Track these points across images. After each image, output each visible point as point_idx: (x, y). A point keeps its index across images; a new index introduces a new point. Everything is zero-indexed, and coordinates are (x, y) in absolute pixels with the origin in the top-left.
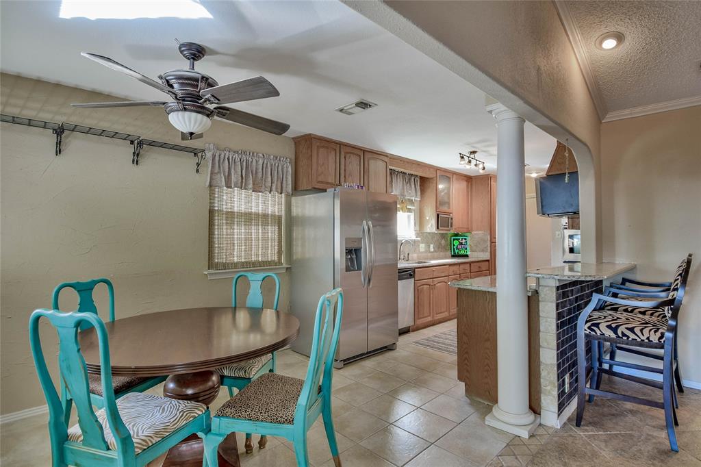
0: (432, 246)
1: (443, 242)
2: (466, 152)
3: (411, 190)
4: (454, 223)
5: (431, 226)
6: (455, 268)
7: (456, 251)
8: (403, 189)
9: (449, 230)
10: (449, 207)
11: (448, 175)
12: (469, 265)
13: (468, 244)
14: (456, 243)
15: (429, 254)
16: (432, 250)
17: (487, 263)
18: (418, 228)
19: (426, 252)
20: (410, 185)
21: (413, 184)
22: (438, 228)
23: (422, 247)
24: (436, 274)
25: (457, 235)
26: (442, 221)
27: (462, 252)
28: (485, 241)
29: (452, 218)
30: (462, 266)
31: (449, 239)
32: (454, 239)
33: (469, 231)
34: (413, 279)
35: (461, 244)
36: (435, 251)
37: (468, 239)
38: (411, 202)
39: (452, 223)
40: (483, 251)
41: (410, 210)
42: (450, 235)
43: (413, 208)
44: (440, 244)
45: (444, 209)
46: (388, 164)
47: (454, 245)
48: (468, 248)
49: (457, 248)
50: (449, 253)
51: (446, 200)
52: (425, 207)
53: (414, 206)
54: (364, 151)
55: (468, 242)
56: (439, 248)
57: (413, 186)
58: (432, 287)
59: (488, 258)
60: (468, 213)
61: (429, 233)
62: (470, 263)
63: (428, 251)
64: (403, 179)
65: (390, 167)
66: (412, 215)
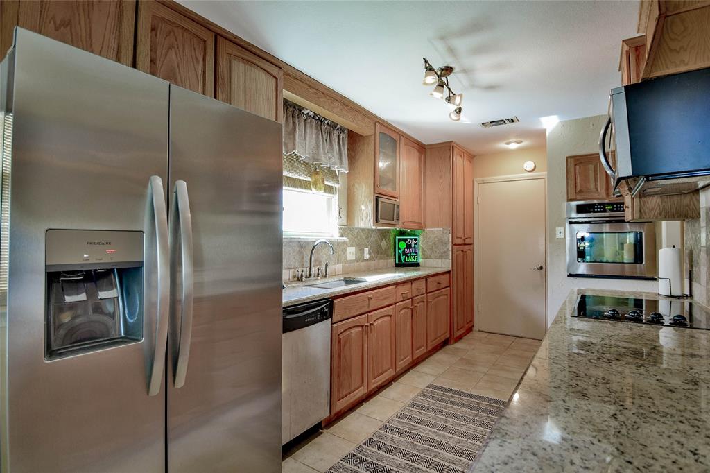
0: (366, 250)
1: (384, 244)
2: (437, 66)
3: (332, 152)
4: (401, 214)
5: (365, 218)
6: (405, 289)
7: (403, 258)
8: (318, 146)
9: (394, 225)
10: (394, 189)
11: (393, 136)
12: (424, 281)
13: (420, 248)
14: (403, 245)
15: (362, 264)
16: (367, 256)
17: (448, 275)
18: (344, 220)
19: (357, 260)
20: (331, 142)
21: (335, 142)
22: (377, 220)
23: (351, 252)
24: (374, 304)
25: (402, 233)
26: (383, 208)
27: (411, 259)
28: (444, 243)
29: (398, 206)
30: (415, 285)
31: (392, 238)
32: (399, 240)
33: (422, 228)
34: (329, 321)
35: (409, 247)
36: (371, 259)
37: (420, 239)
38: (333, 175)
39: (398, 214)
40: (441, 257)
41: (329, 190)
42: (393, 234)
43: (337, 186)
44: (380, 247)
45: (388, 190)
46: (281, 85)
47: (399, 249)
48: (420, 254)
49: (404, 253)
50: (392, 261)
51: (389, 175)
52: (356, 185)
53: (337, 182)
54: (219, 36)
55: (420, 244)
56: (378, 252)
57: (336, 147)
58: (366, 329)
59: (450, 269)
60: (420, 200)
61: (363, 230)
62: (426, 278)
63: (360, 258)
64: (317, 129)
65: (286, 94)
66: (334, 199)
